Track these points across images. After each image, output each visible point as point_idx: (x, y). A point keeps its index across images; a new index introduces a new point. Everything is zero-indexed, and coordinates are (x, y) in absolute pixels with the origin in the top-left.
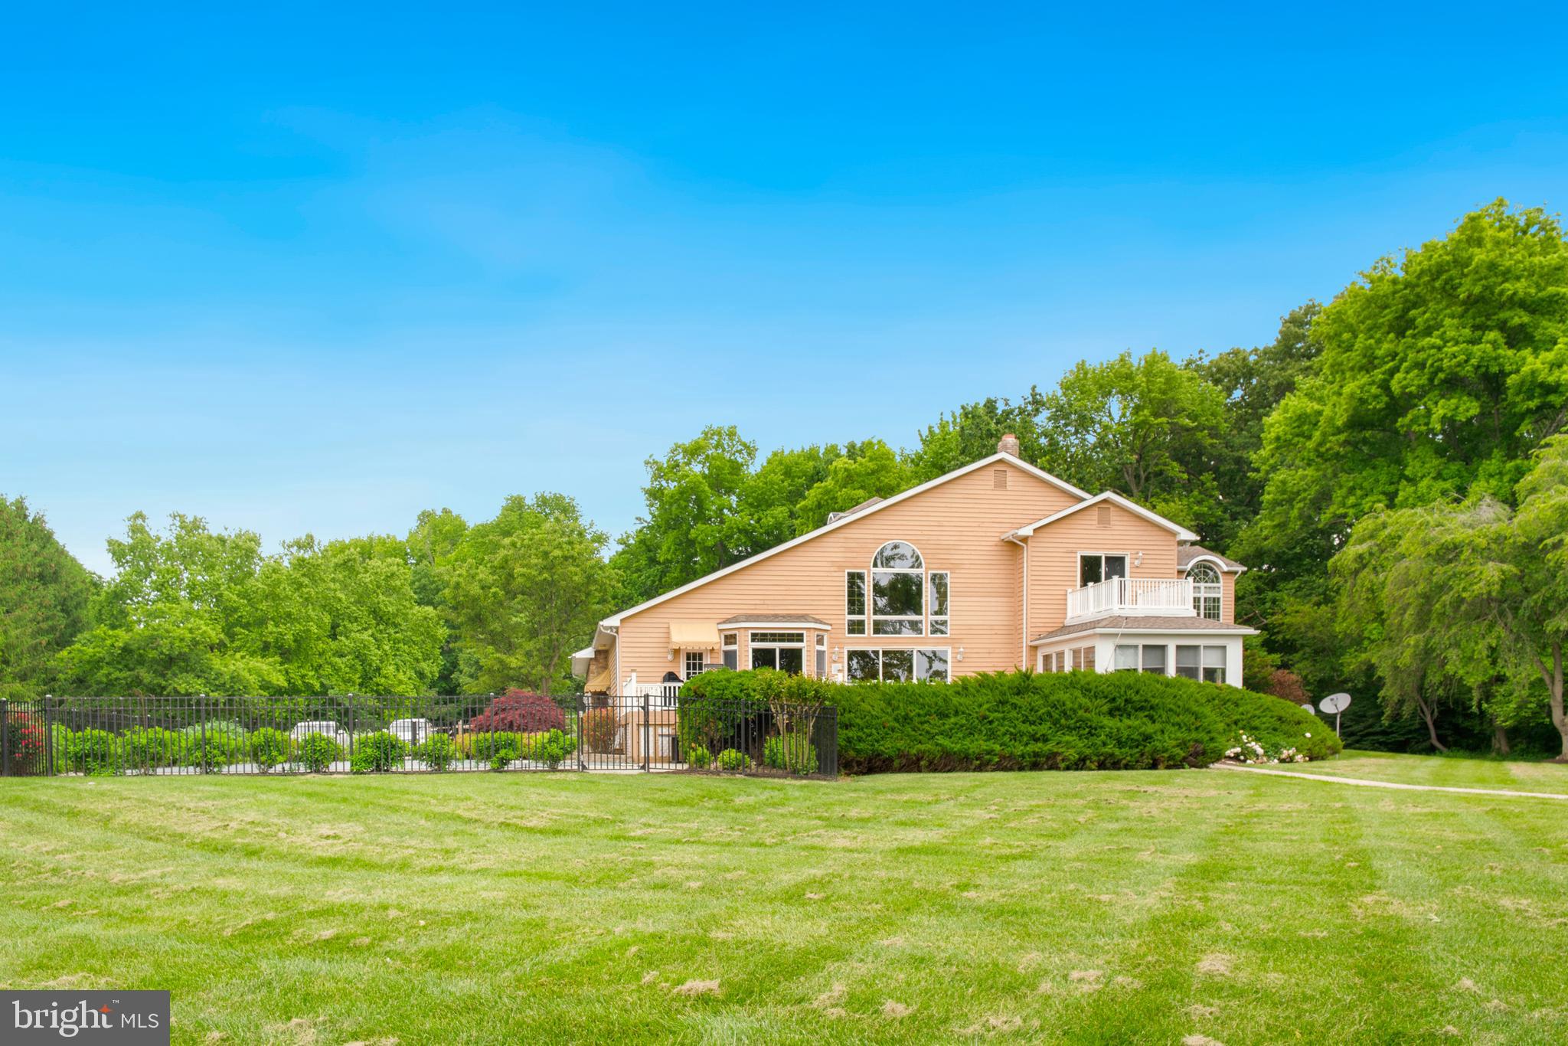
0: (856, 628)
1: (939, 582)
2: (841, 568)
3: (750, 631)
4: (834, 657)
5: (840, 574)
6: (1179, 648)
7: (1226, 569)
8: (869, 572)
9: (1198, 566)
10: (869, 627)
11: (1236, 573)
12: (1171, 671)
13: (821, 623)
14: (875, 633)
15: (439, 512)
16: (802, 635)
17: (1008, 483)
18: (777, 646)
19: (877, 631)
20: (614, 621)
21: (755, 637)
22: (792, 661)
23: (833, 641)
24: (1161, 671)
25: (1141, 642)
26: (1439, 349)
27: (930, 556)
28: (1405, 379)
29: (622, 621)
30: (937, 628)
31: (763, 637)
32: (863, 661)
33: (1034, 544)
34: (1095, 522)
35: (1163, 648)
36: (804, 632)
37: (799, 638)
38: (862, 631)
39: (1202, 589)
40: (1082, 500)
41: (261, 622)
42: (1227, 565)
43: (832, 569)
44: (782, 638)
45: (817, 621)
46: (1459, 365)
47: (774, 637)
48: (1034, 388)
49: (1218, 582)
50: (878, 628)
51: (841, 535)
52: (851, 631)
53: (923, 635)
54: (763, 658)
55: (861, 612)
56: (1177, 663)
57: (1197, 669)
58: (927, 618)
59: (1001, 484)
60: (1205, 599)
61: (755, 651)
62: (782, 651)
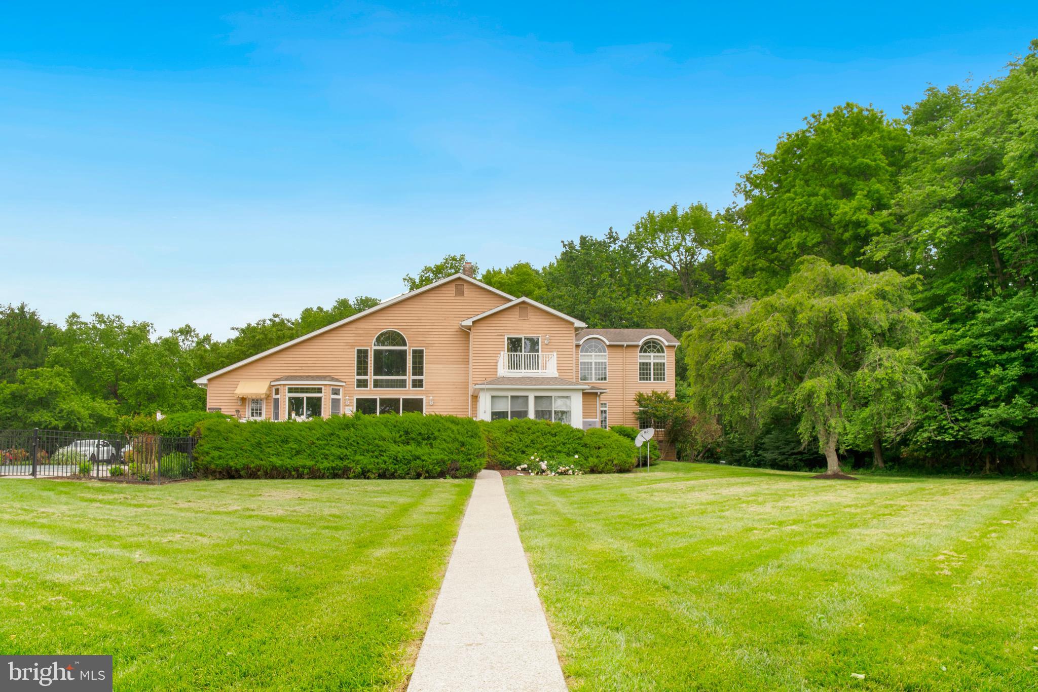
0: (362, 384)
1: (418, 355)
2: (353, 346)
3: (287, 387)
4: (348, 403)
5: (352, 350)
6: (536, 397)
7: (667, 344)
8: (371, 349)
9: (647, 343)
10: (371, 384)
11: (675, 346)
12: (531, 415)
13: (337, 380)
14: (374, 387)
15: (315, 309)
16: (321, 389)
17: (465, 293)
18: (305, 395)
19: (375, 386)
20: (203, 380)
21: (291, 390)
22: (315, 406)
23: (346, 392)
24: (524, 414)
25: (510, 394)
26: (793, 199)
27: (412, 339)
28: (777, 219)
29: (209, 380)
30: (418, 384)
31: (296, 390)
32: (366, 406)
33: (475, 331)
34: (518, 316)
35: (527, 397)
36: (323, 387)
37: (319, 390)
38: (366, 386)
39: (652, 357)
40: (510, 300)
41: (135, 378)
42: (667, 341)
43: (347, 347)
44: (307, 390)
45: (333, 379)
46: (803, 210)
47: (302, 390)
48: (611, 229)
49: (663, 352)
50: (377, 384)
51: (353, 326)
52: (358, 386)
53: (407, 388)
54: (296, 405)
55: (366, 374)
56: (535, 407)
57: (550, 412)
58: (409, 377)
59: (460, 293)
60: (654, 363)
61: (290, 399)
62: (308, 398)
